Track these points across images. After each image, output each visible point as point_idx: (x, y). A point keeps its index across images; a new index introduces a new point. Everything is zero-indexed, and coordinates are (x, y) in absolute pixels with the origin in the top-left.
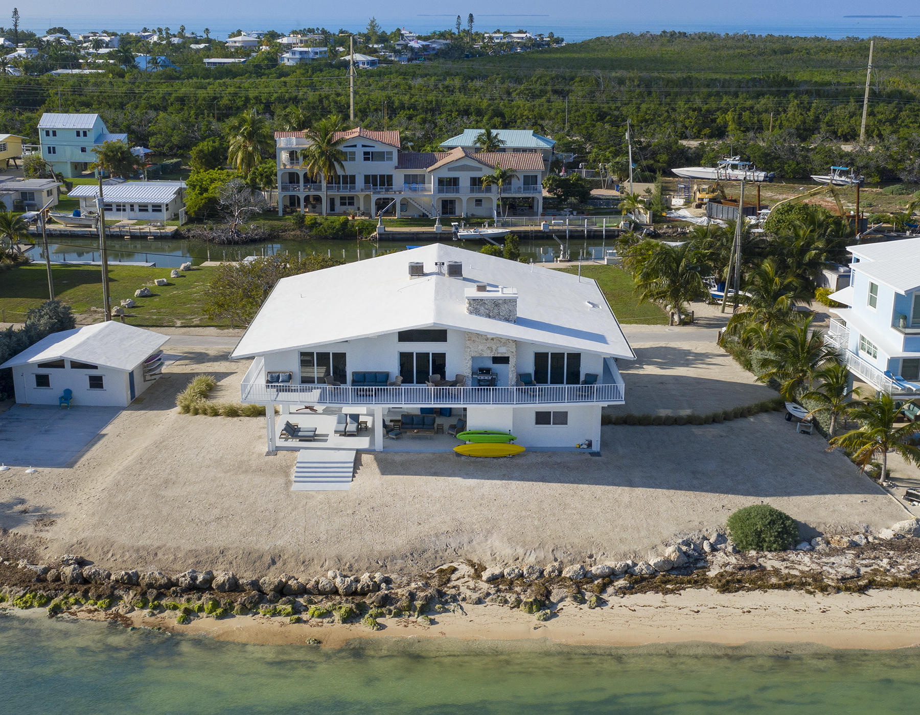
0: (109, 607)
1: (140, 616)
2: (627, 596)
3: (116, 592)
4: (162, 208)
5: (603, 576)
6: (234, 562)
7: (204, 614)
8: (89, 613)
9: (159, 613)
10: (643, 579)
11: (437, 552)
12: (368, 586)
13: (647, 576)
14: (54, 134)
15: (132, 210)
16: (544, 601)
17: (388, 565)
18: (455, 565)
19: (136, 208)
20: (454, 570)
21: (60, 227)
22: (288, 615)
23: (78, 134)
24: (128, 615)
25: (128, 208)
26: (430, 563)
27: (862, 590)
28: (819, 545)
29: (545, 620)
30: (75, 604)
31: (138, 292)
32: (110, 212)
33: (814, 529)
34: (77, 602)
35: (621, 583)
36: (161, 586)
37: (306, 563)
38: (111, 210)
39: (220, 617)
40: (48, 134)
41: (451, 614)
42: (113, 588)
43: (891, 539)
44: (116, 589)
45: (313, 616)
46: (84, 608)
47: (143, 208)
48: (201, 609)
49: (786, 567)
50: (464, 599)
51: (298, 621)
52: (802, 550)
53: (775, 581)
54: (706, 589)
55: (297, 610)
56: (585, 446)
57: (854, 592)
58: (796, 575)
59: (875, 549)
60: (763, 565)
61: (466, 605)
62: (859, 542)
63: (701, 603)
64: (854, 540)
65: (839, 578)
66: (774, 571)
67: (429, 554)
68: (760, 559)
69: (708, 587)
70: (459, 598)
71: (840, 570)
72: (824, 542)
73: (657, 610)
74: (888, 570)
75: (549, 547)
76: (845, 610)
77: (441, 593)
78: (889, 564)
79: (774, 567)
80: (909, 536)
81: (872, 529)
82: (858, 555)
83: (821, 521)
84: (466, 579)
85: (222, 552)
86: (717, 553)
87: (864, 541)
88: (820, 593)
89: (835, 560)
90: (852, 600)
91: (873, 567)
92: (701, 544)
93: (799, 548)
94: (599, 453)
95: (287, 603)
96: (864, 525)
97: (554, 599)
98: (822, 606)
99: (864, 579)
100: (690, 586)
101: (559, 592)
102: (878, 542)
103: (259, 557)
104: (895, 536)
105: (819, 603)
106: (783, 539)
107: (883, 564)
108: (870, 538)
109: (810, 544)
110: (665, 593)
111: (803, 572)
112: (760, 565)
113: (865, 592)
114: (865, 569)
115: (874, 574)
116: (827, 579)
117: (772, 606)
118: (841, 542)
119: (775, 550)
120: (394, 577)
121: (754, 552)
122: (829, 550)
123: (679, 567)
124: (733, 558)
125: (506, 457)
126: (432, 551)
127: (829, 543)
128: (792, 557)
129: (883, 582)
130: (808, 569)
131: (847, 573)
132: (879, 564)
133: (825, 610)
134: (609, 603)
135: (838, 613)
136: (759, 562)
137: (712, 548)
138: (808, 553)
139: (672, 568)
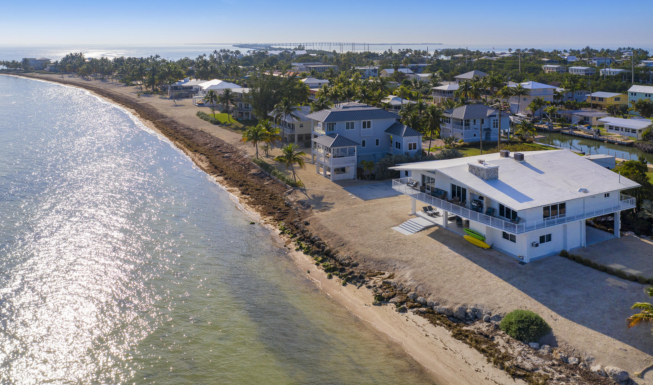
0: (291, 238)
1: (292, 244)
2: (416, 315)
3: (297, 235)
4: (636, 131)
7: (303, 250)
8: (286, 237)
9: (297, 245)
10: (433, 313)
11: (388, 266)
12: (346, 263)
13: (436, 312)
14: (635, 94)
15: (622, 130)
16: (385, 299)
17: (367, 261)
18: (386, 273)
19: (624, 130)
20: (384, 274)
21: (581, 133)
22: (318, 261)
23: (646, 95)
24: (291, 242)
25: (620, 129)
26: (380, 268)
27: (515, 376)
28: (544, 349)
29: (374, 304)
32: (612, 130)
33: (557, 342)
34: (289, 233)
35: (423, 309)
36: (307, 238)
37: (349, 250)
38: (612, 129)
39: (304, 253)
40: (632, 94)
41: (355, 286)
42: (299, 233)
43: (595, 372)
45: (322, 265)
46: (287, 235)
47: (627, 130)
48: (304, 248)
49: (503, 346)
50: (366, 284)
51: (317, 264)
52: (529, 345)
53: (484, 347)
54: (449, 331)
55: (322, 261)
56: (521, 258)
57: (510, 374)
58: (500, 352)
59: (572, 369)
60: (495, 339)
61: (364, 286)
62: (570, 361)
63: (436, 334)
64: (569, 359)
65: (516, 364)
66: (494, 343)
67: (385, 265)
68: (498, 336)
69: (451, 331)
70: (366, 283)
71: (525, 362)
72: (548, 349)
73: (415, 326)
74: (552, 379)
75: (421, 282)
76: (488, 377)
77: (361, 277)
78: (560, 378)
79: (498, 342)
80: (610, 378)
81: (593, 361)
82: (554, 365)
83: (568, 341)
84: (380, 279)
85: (335, 236)
86: (485, 323)
87: (574, 363)
88: (492, 364)
89: (534, 358)
90: (502, 376)
91: (547, 374)
92: (484, 315)
93: (530, 344)
94: (525, 263)
95: (322, 257)
96: (591, 357)
97: (391, 300)
98: (481, 368)
99: (528, 373)
100: (446, 326)
101: (397, 299)
102: (581, 367)
103: (341, 242)
104: (598, 371)
105: (483, 367)
106: (520, 333)
107: (557, 375)
108: (582, 363)
109: (540, 346)
110: (431, 323)
111: (507, 352)
112: (493, 338)
113: (516, 379)
114: (541, 371)
115: (540, 375)
116: (509, 362)
117: (460, 354)
118: (557, 354)
119: (514, 337)
120: (361, 265)
121: (502, 332)
122: (544, 355)
123: (456, 318)
124: (487, 328)
125: (483, 248)
126: (387, 265)
127: (552, 352)
128: (515, 344)
129: (535, 380)
130: (511, 353)
131: (526, 366)
132: (554, 374)
133: (479, 370)
134: (405, 313)
135: (482, 376)
136: (496, 337)
137: (488, 320)
138: (528, 348)
139: (452, 316)
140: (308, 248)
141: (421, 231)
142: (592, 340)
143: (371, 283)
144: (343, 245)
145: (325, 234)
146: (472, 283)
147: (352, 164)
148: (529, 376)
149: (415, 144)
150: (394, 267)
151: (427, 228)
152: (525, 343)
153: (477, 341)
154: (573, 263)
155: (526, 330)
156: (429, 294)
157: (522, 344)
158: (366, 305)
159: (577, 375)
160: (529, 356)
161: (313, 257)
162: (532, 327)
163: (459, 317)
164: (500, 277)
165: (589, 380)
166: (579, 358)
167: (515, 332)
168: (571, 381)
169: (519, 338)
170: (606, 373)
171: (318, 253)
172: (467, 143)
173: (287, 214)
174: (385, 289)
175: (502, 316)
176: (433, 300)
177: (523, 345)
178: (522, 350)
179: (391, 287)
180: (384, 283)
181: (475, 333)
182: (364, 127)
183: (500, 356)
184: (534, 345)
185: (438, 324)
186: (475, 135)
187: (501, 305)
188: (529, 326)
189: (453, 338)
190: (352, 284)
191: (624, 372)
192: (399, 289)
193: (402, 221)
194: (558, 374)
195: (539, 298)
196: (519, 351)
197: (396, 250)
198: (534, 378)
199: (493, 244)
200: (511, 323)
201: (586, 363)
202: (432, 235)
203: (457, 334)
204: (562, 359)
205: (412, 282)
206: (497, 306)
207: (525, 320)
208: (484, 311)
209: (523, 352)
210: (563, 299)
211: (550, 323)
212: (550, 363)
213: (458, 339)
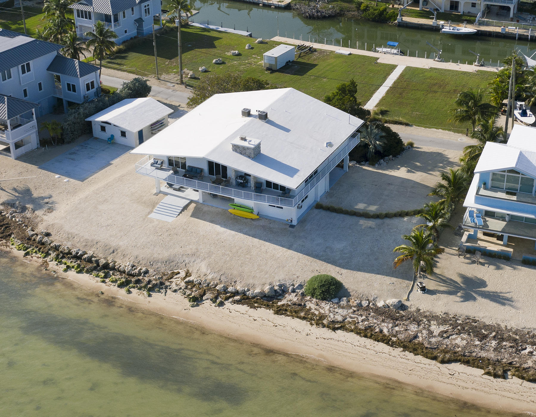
0: (45, 257)
1: (53, 265)
2: (235, 305)
3: (50, 252)
5: (232, 293)
6: (99, 248)
7: (73, 270)
8: (37, 258)
9: (60, 265)
10: (248, 298)
11: (178, 263)
12: (136, 273)
13: (250, 297)
16: (199, 298)
17: (154, 264)
18: (180, 271)
20: (179, 273)
22: (101, 278)
24: (49, 263)
26: (171, 268)
27: (334, 329)
28: (343, 301)
29: (192, 307)
30: (35, 253)
31: (214, 61)
33: (349, 292)
34: (36, 252)
35: (237, 298)
36: (65, 253)
37: (125, 256)
39: (78, 272)
41: (160, 294)
42: (49, 250)
43: (381, 307)
44: (50, 250)
45: (110, 281)
46: (37, 255)
48: (73, 267)
49: (315, 309)
50: (170, 288)
51: (103, 282)
52: (332, 302)
53: (302, 314)
54: (270, 310)
55: (106, 277)
56: (290, 221)
57: (330, 329)
58: (315, 314)
59: (367, 310)
60: (306, 305)
61: (169, 291)
62: (363, 305)
63: (261, 316)
64: (362, 303)
65: (331, 320)
66: (308, 309)
67: (174, 263)
68: (308, 302)
69: (271, 310)
70: (168, 288)
71: (336, 317)
72: (346, 300)
73: (240, 315)
74: (358, 323)
75: (221, 273)
76: (317, 337)
77: (162, 284)
78: (363, 319)
79: (310, 307)
80: (391, 308)
81: (377, 299)
82: (354, 311)
83: (356, 289)
84: (179, 279)
85: (97, 243)
86: (292, 294)
87: (366, 305)
88: (315, 326)
89: (340, 311)
90: (326, 333)
91: (353, 319)
92: (289, 287)
93: (332, 300)
94: (295, 226)
95: (104, 272)
96: (375, 296)
97: (204, 298)
98: (309, 332)
99: (342, 324)
100: (264, 307)
101: (208, 295)
102: (372, 307)
103: (110, 248)
104: (383, 306)
105: (310, 330)
106: (324, 295)
107: (360, 319)
108: (371, 304)
109: (340, 299)
110: (251, 308)
111: (320, 313)
112: (305, 304)
113: (336, 331)
114: (349, 319)
115: (350, 323)
116: (325, 320)
117: (288, 326)
118: (354, 302)
119: (319, 299)
120: (151, 271)
121: (309, 298)
122: (345, 305)
123: (269, 297)
124: (296, 298)
125: (252, 219)
126: (176, 262)
127: (349, 301)
128: (323, 304)
129: (348, 328)
130: (323, 312)
131: (338, 319)
132: (358, 319)
133: (309, 334)
134: (224, 306)
135: (313, 337)
136: (306, 303)
137: (294, 291)
138: (333, 304)
139: (265, 296)
140: (79, 266)
141: (181, 213)
142: (371, 283)
143: (174, 286)
144: (113, 252)
145: (84, 244)
146: (264, 260)
147: (32, 132)
148: (344, 326)
149: (92, 83)
150: (184, 264)
151: (185, 208)
152: (329, 301)
153: (295, 312)
154: (328, 213)
155: (328, 291)
156: (235, 282)
157: (327, 302)
158: (185, 310)
159: (371, 313)
160: (336, 310)
161: (91, 274)
162: (331, 287)
163: (270, 295)
164: (283, 246)
165: (380, 314)
166: (368, 300)
167: (320, 295)
168: (370, 319)
169: (323, 299)
170: (387, 305)
171: (95, 269)
172: (121, 47)
173: (8, 227)
174: (191, 288)
175: (303, 284)
176: (242, 287)
177: (328, 304)
178: (330, 308)
179: (195, 285)
180: (186, 283)
181: (290, 306)
182: (24, 72)
183: (318, 318)
184: (336, 300)
185: (257, 307)
186: (126, 32)
187: (298, 274)
188: (329, 287)
189: (276, 315)
190: (156, 292)
191: (399, 301)
192: (205, 285)
193: (153, 205)
194: (360, 317)
195: (322, 258)
196: (328, 309)
197: (174, 244)
198: (347, 326)
199: (259, 212)
200: (315, 289)
201: (373, 302)
202: (195, 215)
203: (277, 311)
204: (358, 305)
205: (212, 275)
206: (296, 276)
207: (325, 284)
208: (288, 284)
209: (331, 309)
210: (338, 253)
211: (339, 278)
212: (352, 310)
213: (280, 315)
